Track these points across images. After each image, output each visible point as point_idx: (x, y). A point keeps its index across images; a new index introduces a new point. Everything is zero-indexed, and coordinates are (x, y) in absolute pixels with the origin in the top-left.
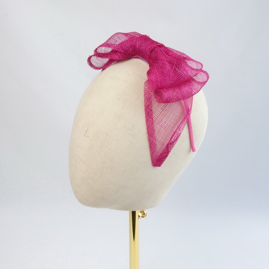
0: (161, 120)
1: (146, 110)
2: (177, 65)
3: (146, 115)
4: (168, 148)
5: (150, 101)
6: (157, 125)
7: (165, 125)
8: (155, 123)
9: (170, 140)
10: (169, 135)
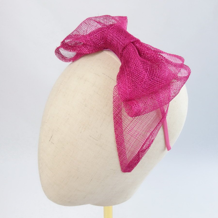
0: (132, 128)
1: (114, 119)
2: (151, 71)
3: (115, 124)
4: (139, 155)
5: (120, 108)
6: (127, 135)
7: (136, 134)
8: (124, 133)
9: (141, 148)
10: (140, 144)
